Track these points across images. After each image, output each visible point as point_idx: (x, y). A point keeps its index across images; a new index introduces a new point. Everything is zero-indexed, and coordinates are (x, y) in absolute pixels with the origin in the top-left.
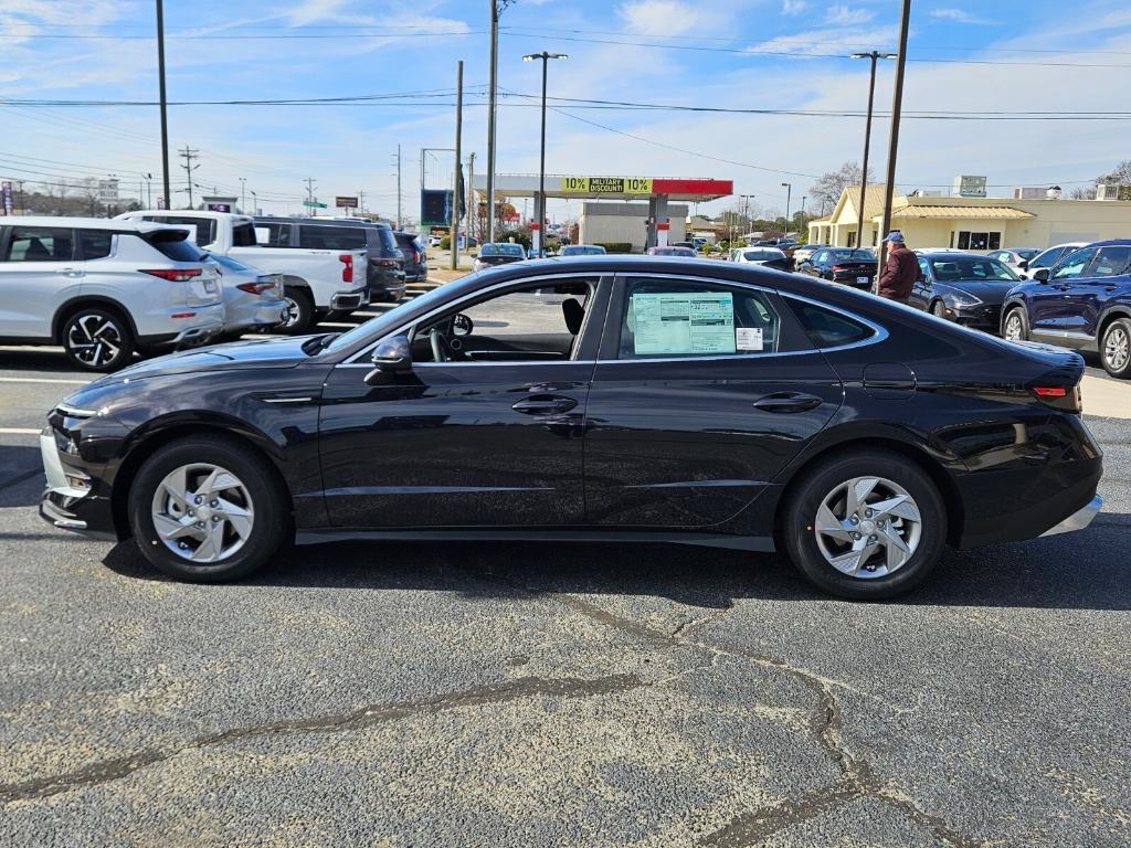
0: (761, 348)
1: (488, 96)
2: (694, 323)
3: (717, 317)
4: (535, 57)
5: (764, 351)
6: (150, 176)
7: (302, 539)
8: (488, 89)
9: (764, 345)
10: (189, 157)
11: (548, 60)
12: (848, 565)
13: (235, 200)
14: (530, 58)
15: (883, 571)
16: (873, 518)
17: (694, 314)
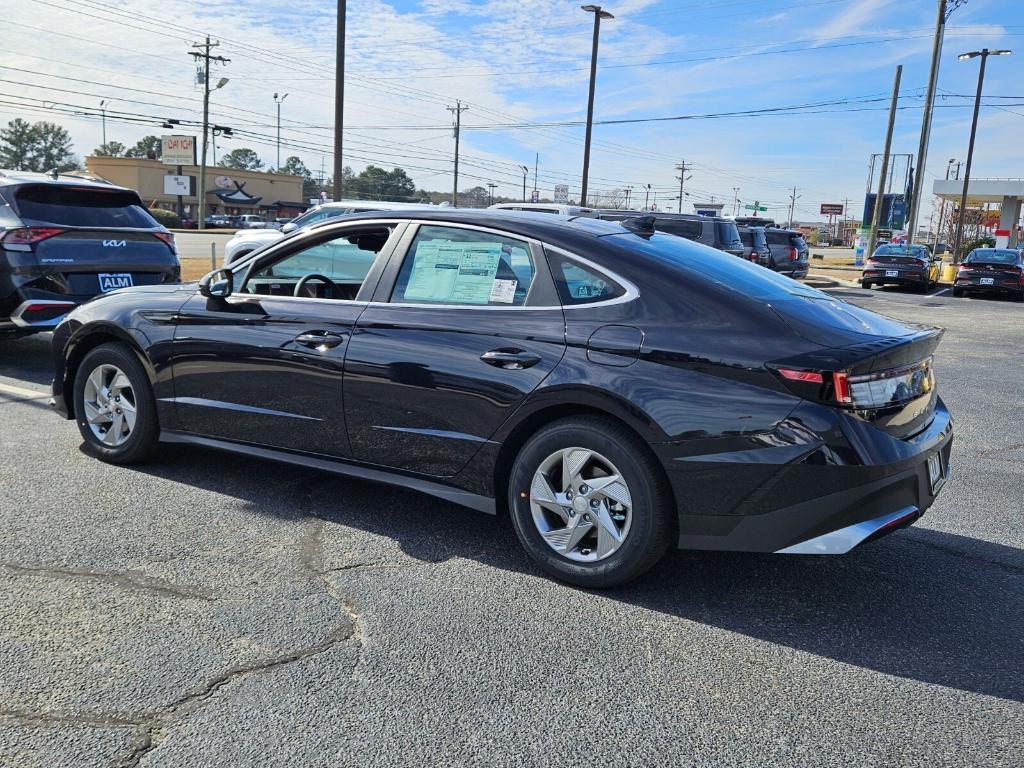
0: (510, 300)
1: (924, 98)
2: (463, 272)
3: (482, 267)
4: (972, 55)
5: (514, 304)
6: (649, 186)
7: (165, 437)
8: (926, 92)
9: (515, 297)
10: (683, 170)
11: (988, 57)
12: (560, 542)
13: (721, 206)
14: (967, 57)
15: (592, 557)
16: (587, 494)
17: (464, 262)
